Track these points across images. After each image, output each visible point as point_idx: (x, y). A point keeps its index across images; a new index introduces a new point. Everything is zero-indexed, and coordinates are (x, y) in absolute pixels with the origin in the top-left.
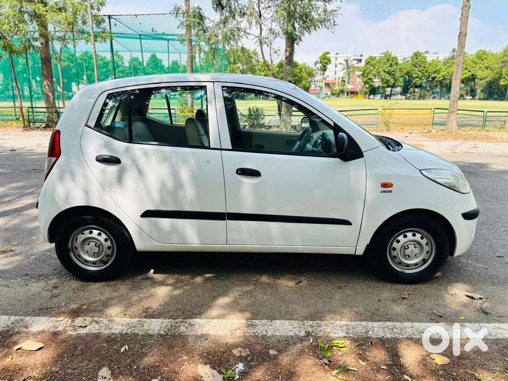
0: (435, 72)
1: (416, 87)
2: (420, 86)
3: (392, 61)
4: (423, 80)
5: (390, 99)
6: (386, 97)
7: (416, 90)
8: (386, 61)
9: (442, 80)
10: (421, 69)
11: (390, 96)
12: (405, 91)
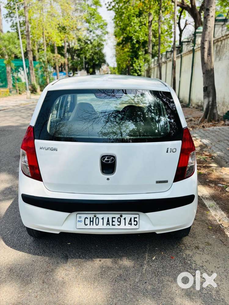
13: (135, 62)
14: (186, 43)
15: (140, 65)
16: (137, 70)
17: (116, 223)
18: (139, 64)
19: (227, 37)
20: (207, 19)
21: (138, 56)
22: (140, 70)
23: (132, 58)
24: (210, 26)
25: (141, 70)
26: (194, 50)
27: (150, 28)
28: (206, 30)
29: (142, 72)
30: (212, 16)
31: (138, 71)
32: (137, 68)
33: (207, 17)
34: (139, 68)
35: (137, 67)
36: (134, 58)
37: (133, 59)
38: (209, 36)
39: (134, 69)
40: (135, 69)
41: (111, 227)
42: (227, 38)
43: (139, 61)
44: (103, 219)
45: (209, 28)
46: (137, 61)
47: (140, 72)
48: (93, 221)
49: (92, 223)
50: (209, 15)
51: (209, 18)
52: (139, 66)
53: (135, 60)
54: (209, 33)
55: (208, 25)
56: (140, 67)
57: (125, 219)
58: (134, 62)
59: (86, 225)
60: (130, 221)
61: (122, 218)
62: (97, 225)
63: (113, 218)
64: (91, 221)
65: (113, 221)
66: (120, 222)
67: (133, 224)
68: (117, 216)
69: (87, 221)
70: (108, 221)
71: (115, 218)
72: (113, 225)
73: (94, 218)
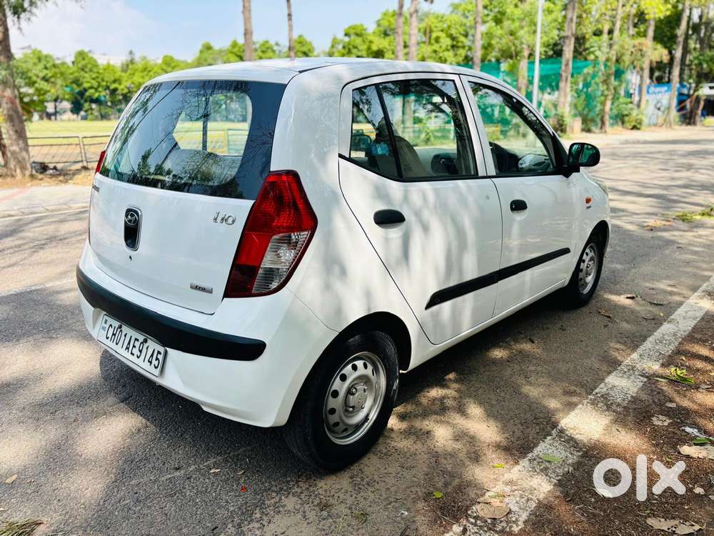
0: (115, 81)
1: (93, 101)
2: (97, 101)
3: (46, 60)
4: (100, 92)
5: (56, 119)
6: (49, 116)
7: (94, 106)
8: (36, 61)
9: (127, 93)
10: (94, 76)
11: (55, 114)
12: (77, 108)
17: (136, 351)
41: (129, 355)
44: (125, 336)
49: (113, 337)
57: (147, 348)
59: (107, 338)
60: (152, 356)
61: (146, 345)
62: (117, 344)
63: (136, 340)
64: (114, 334)
65: (134, 346)
66: (141, 351)
67: (153, 365)
68: (141, 338)
69: (111, 331)
70: (129, 343)
71: (138, 340)
72: (132, 354)
73: (119, 330)
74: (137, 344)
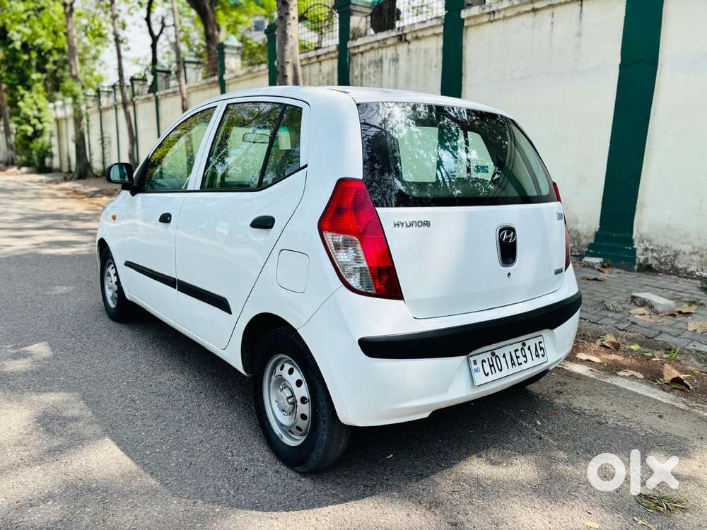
13: (22, 96)
14: (194, 66)
15: (39, 106)
16: (31, 118)
17: (522, 360)
18: (35, 103)
19: (309, 62)
20: (286, 22)
21: (28, 83)
22: (39, 119)
23: (12, 87)
24: (293, 36)
25: (42, 120)
26: (224, 81)
27: (70, 19)
28: (286, 43)
29: (45, 124)
30: (294, 18)
31: (34, 121)
32: (30, 113)
33: (285, 18)
34: (36, 113)
35: (31, 109)
36: (20, 87)
37: (17, 90)
38: (291, 54)
39: (22, 115)
40: (25, 114)
41: (518, 368)
42: (309, 64)
43: (35, 96)
44: (504, 356)
45: (290, 39)
46: (27, 94)
47: (41, 122)
48: (493, 365)
49: (492, 368)
50: (288, 14)
51: (289, 19)
52: (35, 107)
53: (21, 90)
54: (292, 48)
55: (287, 32)
56: (39, 110)
57: (529, 348)
58: (19, 98)
59: (487, 375)
60: (536, 350)
61: (526, 348)
62: (501, 370)
63: (516, 351)
64: (491, 366)
65: (518, 357)
66: (525, 356)
67: (540, 356)
68: (519, 346)
69: (486, 365)
70: (512, 359)
71: (517, 350)
72: (520, 364)
73: (494, 358)
74: (519, 354)
